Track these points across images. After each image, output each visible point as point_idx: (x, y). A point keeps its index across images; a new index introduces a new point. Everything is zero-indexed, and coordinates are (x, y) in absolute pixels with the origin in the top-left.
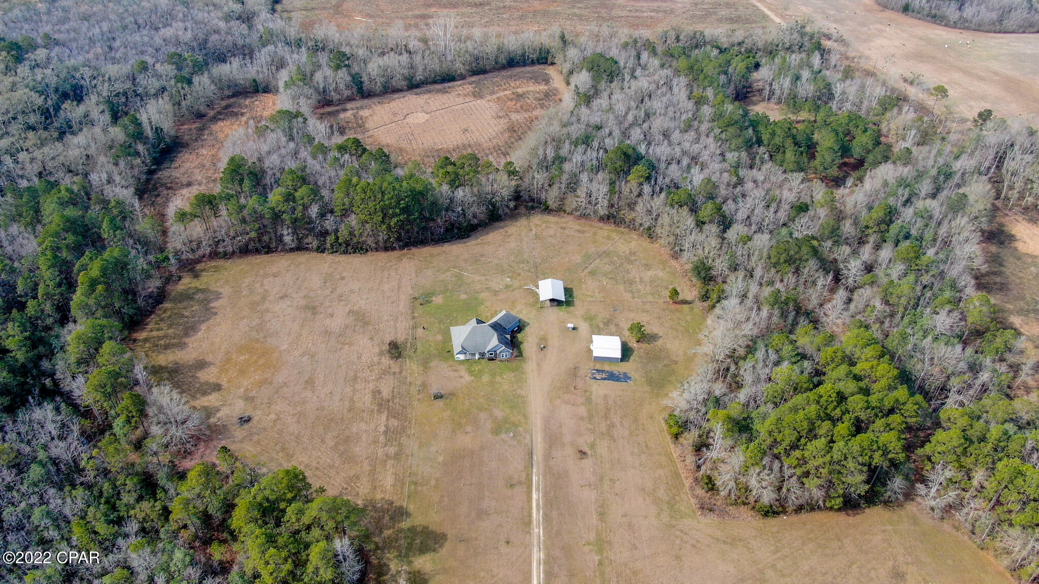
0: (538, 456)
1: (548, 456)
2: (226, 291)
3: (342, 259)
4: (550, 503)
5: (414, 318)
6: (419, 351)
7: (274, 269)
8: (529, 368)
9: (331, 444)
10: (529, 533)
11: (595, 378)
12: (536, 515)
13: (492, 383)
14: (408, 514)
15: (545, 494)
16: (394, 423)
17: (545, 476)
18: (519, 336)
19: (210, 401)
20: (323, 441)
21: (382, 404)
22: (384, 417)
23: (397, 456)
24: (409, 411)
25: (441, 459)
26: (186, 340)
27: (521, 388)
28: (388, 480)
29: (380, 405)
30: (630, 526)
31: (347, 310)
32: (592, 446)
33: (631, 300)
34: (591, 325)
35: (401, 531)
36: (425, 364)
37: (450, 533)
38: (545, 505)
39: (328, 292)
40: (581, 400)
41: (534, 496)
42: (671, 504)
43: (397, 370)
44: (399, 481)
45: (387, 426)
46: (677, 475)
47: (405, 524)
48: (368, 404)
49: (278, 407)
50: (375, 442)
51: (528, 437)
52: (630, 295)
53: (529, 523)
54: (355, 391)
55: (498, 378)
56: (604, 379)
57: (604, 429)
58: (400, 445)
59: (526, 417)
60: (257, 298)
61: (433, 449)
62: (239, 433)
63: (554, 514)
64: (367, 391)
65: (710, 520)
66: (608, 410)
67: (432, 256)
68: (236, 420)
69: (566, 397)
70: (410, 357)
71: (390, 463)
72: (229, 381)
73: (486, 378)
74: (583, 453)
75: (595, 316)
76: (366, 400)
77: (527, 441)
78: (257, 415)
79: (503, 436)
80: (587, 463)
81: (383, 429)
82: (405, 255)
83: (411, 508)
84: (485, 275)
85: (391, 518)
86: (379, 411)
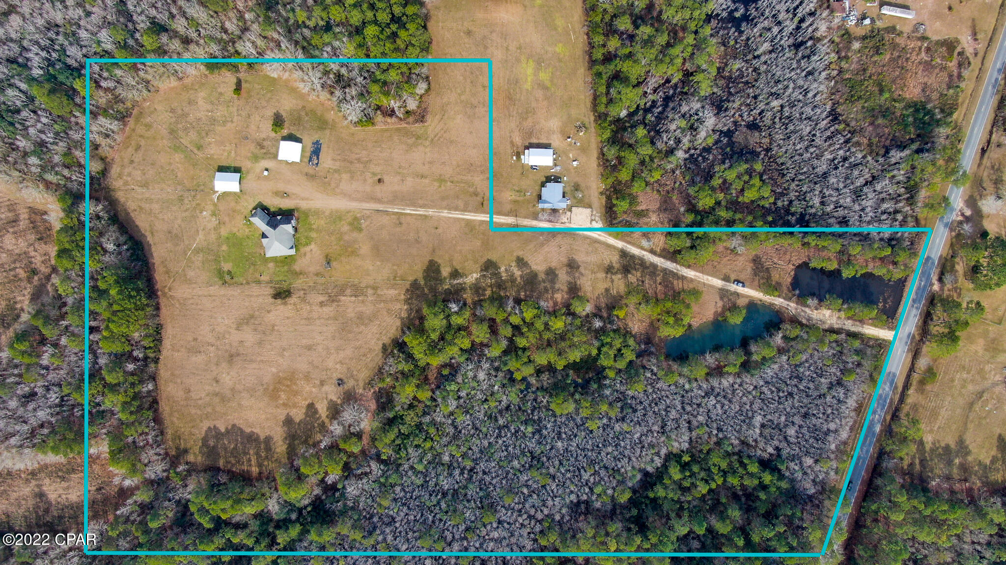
0: (380, 207)
1: (379, 201)
2: (205, 425)
3: (167, 343)
4: (414, 204)
5: (248, 283)
6: (286, 278)
7: (180, 394)
8: (304, 205)
9: (363, 327)
10: (431, 217)
11: (317, 164)
12: (421, 212)
13: (318, 231)
14: (416, 280)
15: (408, 206)
16: (348, 291)
17: (396, 205)
18: (272, 210)
19: (322, 408)
20: (361, 333)
21: (333, 300)
22: (343, 298)
23: (375, 288)
24: (339, 283)
25: (378, 263)
26: (262, 437)
27: (324, 212)
28: (392, 292)
29: (333, 301)
30: (430, 163)
31: (237, 332)
32: (374, 174)
33: (234, 124)
34: (263, 158)
35: (426, 284)
36: (297, 274)
37: (429, 258)
38: (415, 206)
39: (212, 349)
40: (336, 176)
41: (408, 212)
42: (418, 138)
43: (302, 292)
44: (393, 287)
45: (351, 296)
46: (398, 130)
47: (422, 283)
48: (331, 309)
49: (330, 363)
50: (363, 302)
51: (365, 211)
52: (229, 124)
53: (426, 217)
54: (319, 318)
55: (314, 227)
56: (318, 158)
57: (362, 166)
58: (367, 287)
59: (348, 212)
60: (217, 400)
61: (371, 268)
62: (350, 384)
63: (421, 202)
64: (320, 310)
65: (429, 118)
66: (345, 160)
67: (167, 272)
68: (340, 388)
69: (333, 185)
70: (290, 284)
71: (379, 292)
72: (305, 399)
73: (313, 235)
74: (380, 181)
75: (252, 153)
76: (328, 310)
77: (368, 212)
78: (336, 376)
79: (363, 226)
80: (386, 178)
81: (353, 298)
82: (165, 294)
83: (411, 278)
84: (198, 231)
85: (417, 289)
86: (340, 301)
